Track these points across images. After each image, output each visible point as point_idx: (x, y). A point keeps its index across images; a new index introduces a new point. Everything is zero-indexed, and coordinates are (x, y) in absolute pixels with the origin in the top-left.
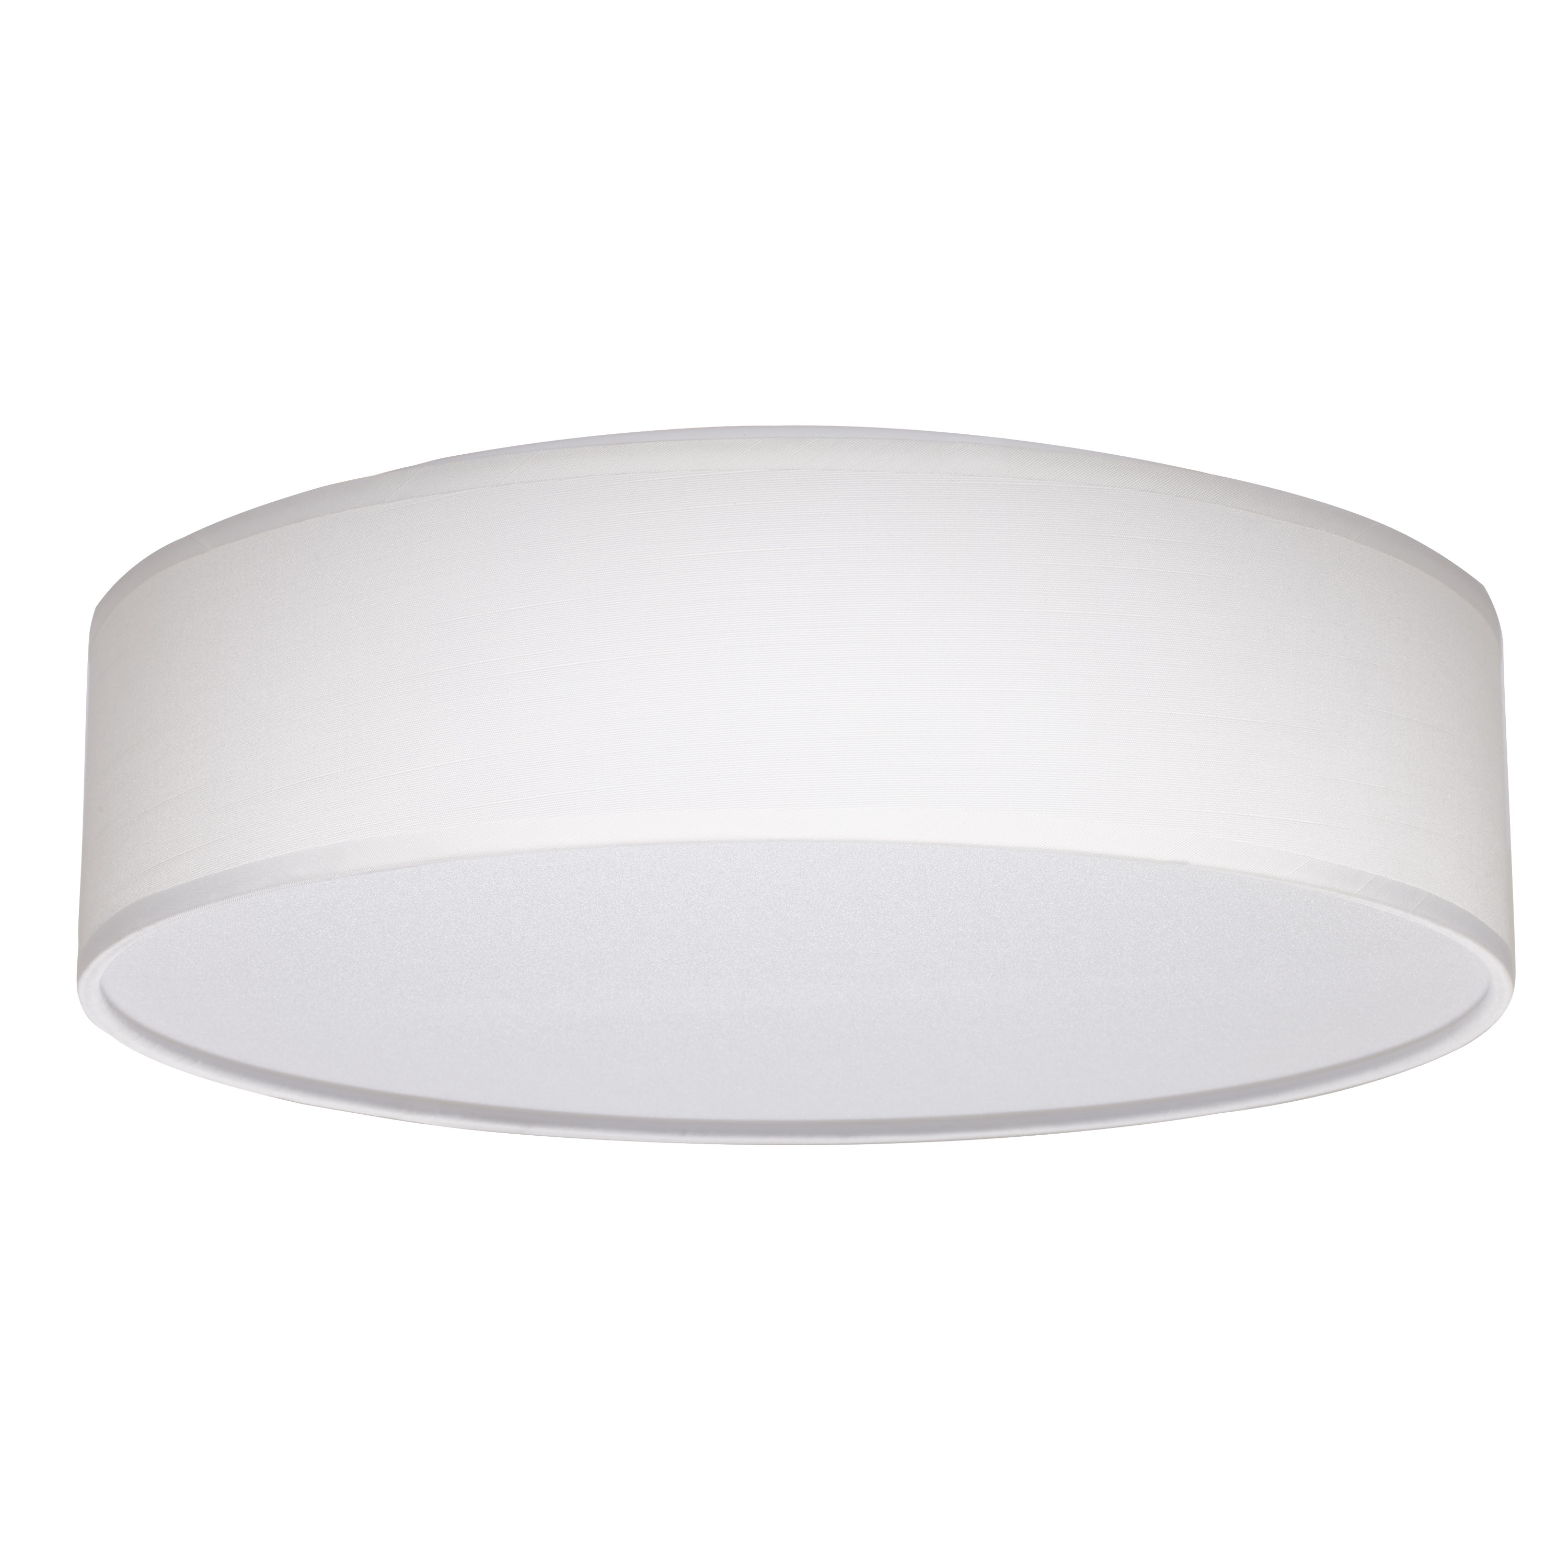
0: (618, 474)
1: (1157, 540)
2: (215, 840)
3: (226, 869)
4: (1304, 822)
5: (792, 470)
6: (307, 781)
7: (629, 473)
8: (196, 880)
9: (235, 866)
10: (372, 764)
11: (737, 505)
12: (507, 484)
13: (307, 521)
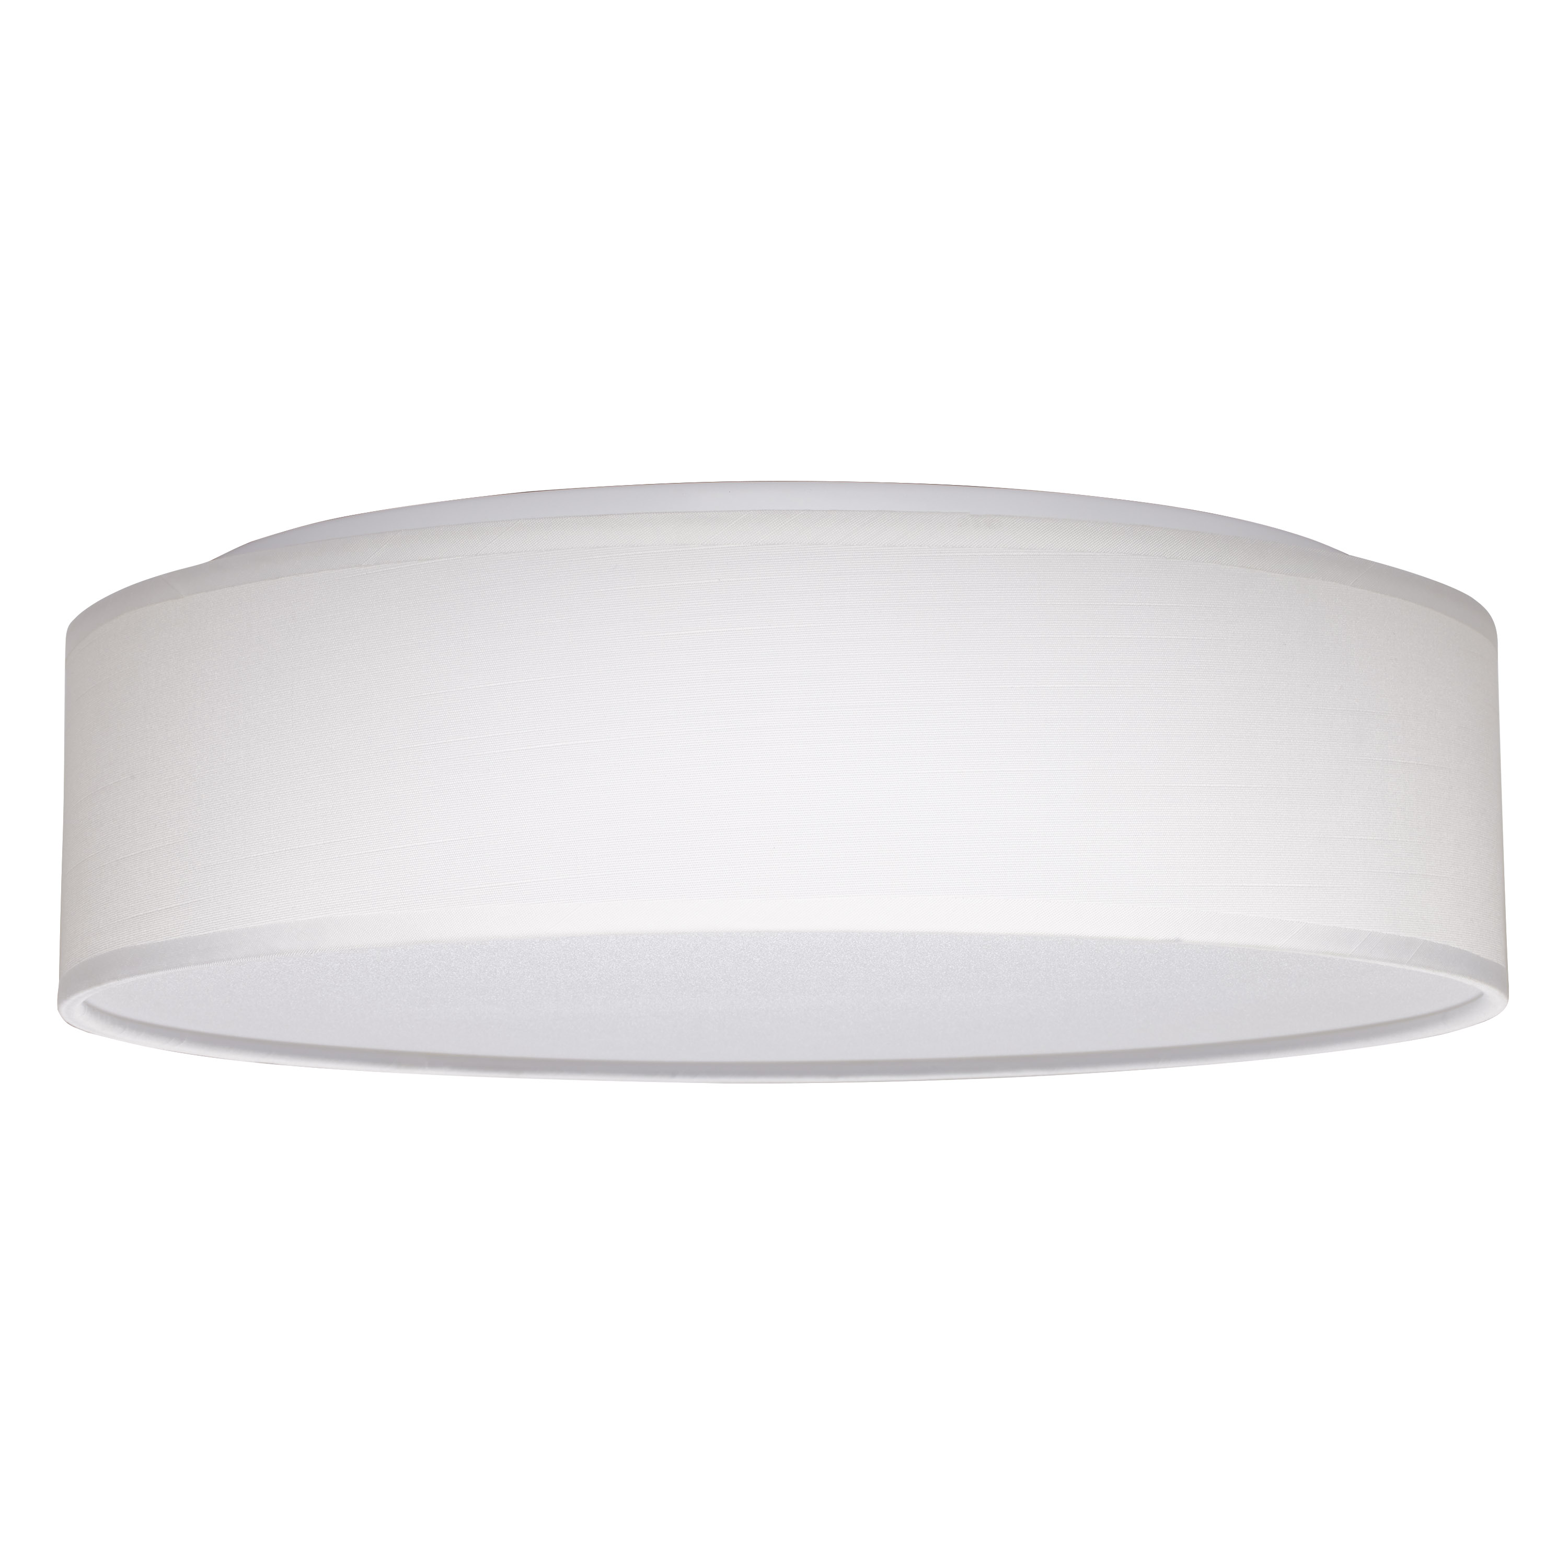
0: (600, 547)
1: (1150, 606)
2: (194, 901)
3: (205, 933)
4: (1298, 887)
5: (778, 544)
6: (286, 850)
7: (611, 547)
8: (175, 939)
9: (214, 931)
10: (352, 839)
11: (721, 582)
12: (486, 554)
13: (283, 578)
